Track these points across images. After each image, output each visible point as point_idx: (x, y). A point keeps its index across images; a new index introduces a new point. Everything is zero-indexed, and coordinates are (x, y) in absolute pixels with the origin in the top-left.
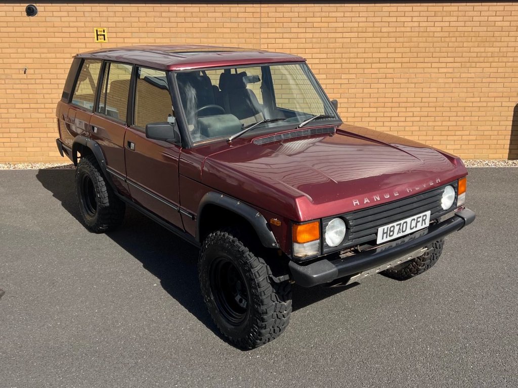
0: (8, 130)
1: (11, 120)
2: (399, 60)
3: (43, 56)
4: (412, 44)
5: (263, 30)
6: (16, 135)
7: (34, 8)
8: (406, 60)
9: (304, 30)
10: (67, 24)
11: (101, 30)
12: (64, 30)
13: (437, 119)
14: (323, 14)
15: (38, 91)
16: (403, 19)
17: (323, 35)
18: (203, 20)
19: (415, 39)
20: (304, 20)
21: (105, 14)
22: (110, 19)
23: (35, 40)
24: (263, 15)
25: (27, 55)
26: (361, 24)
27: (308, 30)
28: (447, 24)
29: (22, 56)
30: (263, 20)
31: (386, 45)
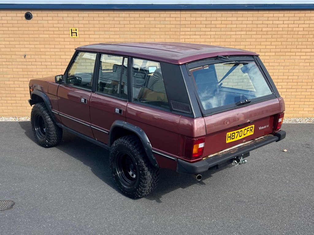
0: (14, 95)
1: (16, 89)
2: (274, 50)
3: (36, 46)
4: (283, 39)
5: (182, 29)
6: (19, 99)
7: (30, 14)
8: (279, 50)
9: (209, 29)
10: (52, 25)
11: (73, 29)
12: (50, 29)
13: (298, 90)
14: (223, 19)
15: (34, 70)
16: (277, 22)
17: (222, 33)
18: (142, 22)
19: (285, 36)
20: (209, 22)
21: (77, 19)
22: (80, 22)
23: (31, 36)
24: (182, 19)
25: (26, 46)
26: (248, 26)
27: (212, 29)
28: (307, 26)
29: (23, 46)
30: (182, 22)
31: (265, 40)
